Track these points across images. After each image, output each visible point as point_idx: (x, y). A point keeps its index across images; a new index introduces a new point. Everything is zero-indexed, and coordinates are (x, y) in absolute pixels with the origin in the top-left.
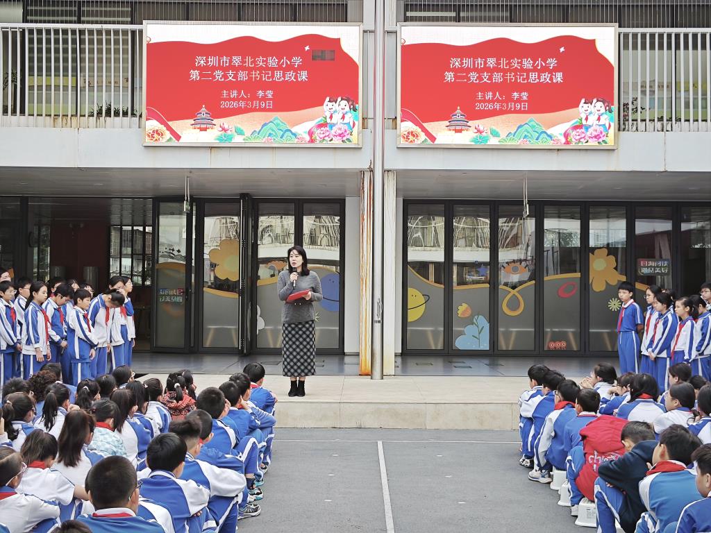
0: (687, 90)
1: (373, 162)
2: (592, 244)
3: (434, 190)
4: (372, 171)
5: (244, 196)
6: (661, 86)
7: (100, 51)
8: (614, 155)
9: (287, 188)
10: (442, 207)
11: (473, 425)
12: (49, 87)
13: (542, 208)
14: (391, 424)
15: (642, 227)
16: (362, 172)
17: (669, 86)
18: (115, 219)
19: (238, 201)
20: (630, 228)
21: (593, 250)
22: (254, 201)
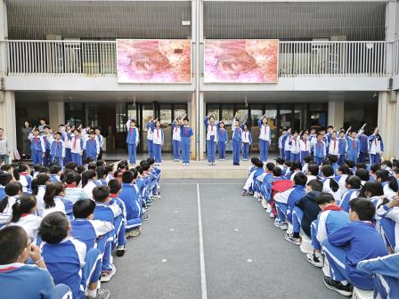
1: (196, 88)
3: (216, 100)
4: (195, 91)
5: (154, 102)
9: (169, 99)
10: (218, 106)
11: (230, 177)
13: (252, 105)
14: (200, 176)
15: (282, 112)
16: (192, 92)
18: (117, 111)
19: (152, 104)
20: (278, 112)
22: (158, 104)
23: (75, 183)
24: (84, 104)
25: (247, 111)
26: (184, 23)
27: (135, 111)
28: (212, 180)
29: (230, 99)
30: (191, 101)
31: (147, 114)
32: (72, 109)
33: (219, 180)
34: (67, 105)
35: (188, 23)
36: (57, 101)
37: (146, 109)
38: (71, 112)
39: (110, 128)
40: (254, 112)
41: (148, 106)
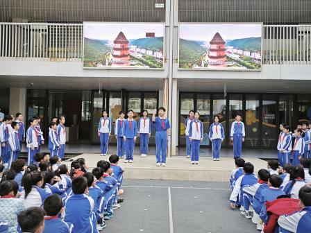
0: (282, 53)
1: (168, 75)
2: (247, 108)
3: (191, 88)
4: (168, 79)
5: (123, 89)
6: (272, 52)
7: (74, 39)
8: (260, 73)
9: (138, 87)
10: (192, 95)
12: (58, 52)
13: (231, 95)
14: (174, 178)
15: (265, 103)
16: (164, 79)
17: (275, 52)
18: (83, 99)
19: (120, 92)
20: (261, 103)
21: (247, 111)
22: (126, 92)
23: (12, 193)
24: (47, 91)
25: (224, 102)
26: (157, 6)
27: (102, 99)
28: (186, 183)
29: (207, 88)
30: (163, 89)
31: (115, 102)
32: (36, 95)
33: (194, 183)
34: (29, 91)
35: (162, 6)
36: (19, 86)
37: (113, 97)
38: (34, 98)
39: (75, 117)
40: (232, 102)
41: (116, 93)
